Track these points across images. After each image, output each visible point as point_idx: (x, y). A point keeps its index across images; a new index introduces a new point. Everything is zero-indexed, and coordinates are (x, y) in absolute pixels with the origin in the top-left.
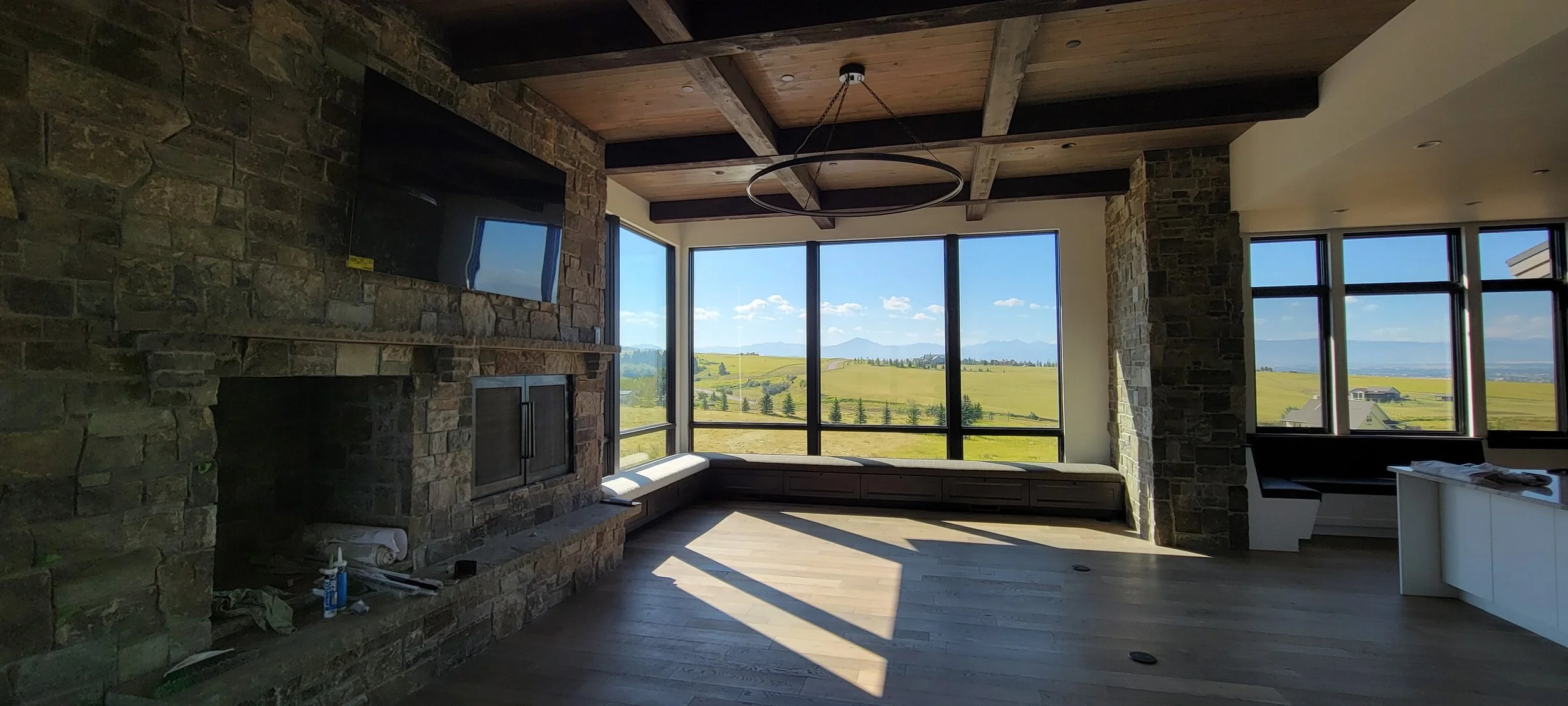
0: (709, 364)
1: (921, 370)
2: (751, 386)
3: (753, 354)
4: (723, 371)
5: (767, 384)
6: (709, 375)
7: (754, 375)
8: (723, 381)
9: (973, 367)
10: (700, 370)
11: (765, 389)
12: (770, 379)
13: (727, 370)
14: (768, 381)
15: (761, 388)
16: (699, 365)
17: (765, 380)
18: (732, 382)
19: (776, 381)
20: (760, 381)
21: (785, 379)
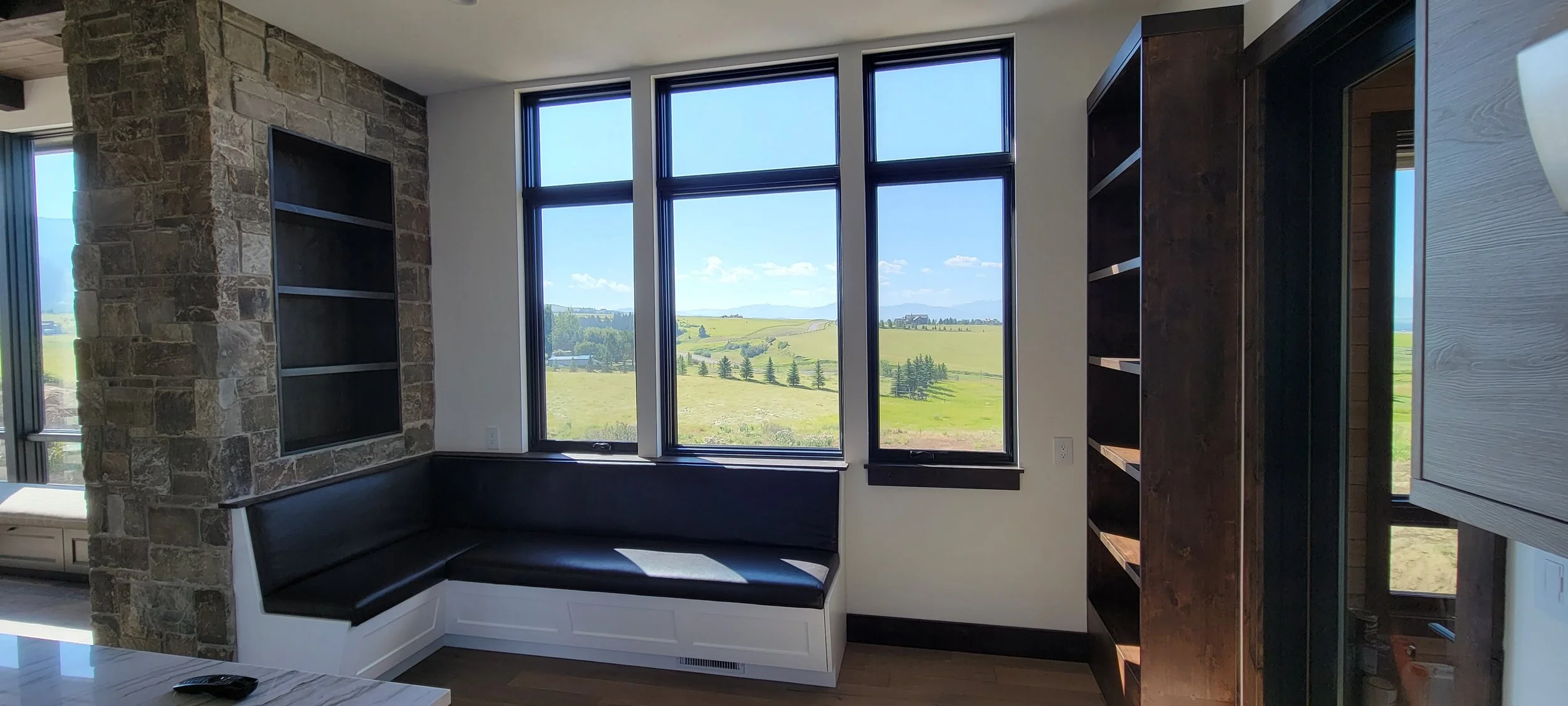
0: (690, 326)
1: (902, 331)
2: (730, 349)
3: (736, 316)
4: (703, 334)
5: (746, 346)
6: (690, 338)
7: (734, 337)
8: (702, 343)
9: (954, 327)
10: (681, 333)
11: (743, 352)
12: (749, 342)
13: (707, 333)
14: (748, 343)
15: (740, 350)
16: (679, 328)
17: (745, 342)
18: (711, 345)
19: (755, 343)
20: (739, 343)
21: (764, 341)
